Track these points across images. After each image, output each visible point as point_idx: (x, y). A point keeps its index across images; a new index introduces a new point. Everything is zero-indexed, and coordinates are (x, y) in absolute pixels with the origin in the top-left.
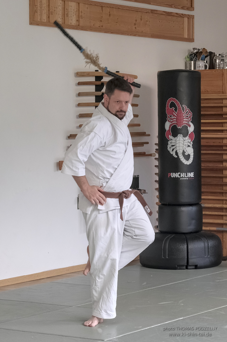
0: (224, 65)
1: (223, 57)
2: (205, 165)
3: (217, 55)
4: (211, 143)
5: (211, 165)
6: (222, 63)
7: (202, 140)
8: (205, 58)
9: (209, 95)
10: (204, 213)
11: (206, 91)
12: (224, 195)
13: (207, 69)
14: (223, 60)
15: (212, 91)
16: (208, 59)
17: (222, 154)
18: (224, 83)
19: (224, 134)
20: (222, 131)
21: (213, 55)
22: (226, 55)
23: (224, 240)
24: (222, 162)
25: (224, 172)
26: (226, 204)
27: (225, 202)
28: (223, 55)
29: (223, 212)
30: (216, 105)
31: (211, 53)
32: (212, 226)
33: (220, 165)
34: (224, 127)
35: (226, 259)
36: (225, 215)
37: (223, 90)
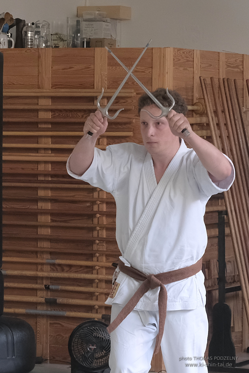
0: (40, 41)
1: (39, 27)
2: (8, 207)
3: (28, 24)
4: (19, 169)
5: (18, 206)
6: (36, 37)
7: (4, 165)
8: (9, 29)
9: (16, 90)
10: (5, 284)
11: (10, 83)
12: (38, 256)
14: (37, 33)
15: (21, 84)
16: (14, 30)
17: (36, 189)
18: (40, 71)
19: (39, 155)
20: (36, 150)
21: (22, 24)
22: (44, 25)
23: (38, 329)
24: (36, 200)
25: (39, 217)
26: (42, 270)
27: (39, 267)
28: (38, 25)
29: (37, 283)
30: (26, 107)
31: (18, 21)
32: (19, 308)
33: (32, 207)
34: (41, 144)
35: (40, 361)
36: (41, 290)
37: (38, 82)
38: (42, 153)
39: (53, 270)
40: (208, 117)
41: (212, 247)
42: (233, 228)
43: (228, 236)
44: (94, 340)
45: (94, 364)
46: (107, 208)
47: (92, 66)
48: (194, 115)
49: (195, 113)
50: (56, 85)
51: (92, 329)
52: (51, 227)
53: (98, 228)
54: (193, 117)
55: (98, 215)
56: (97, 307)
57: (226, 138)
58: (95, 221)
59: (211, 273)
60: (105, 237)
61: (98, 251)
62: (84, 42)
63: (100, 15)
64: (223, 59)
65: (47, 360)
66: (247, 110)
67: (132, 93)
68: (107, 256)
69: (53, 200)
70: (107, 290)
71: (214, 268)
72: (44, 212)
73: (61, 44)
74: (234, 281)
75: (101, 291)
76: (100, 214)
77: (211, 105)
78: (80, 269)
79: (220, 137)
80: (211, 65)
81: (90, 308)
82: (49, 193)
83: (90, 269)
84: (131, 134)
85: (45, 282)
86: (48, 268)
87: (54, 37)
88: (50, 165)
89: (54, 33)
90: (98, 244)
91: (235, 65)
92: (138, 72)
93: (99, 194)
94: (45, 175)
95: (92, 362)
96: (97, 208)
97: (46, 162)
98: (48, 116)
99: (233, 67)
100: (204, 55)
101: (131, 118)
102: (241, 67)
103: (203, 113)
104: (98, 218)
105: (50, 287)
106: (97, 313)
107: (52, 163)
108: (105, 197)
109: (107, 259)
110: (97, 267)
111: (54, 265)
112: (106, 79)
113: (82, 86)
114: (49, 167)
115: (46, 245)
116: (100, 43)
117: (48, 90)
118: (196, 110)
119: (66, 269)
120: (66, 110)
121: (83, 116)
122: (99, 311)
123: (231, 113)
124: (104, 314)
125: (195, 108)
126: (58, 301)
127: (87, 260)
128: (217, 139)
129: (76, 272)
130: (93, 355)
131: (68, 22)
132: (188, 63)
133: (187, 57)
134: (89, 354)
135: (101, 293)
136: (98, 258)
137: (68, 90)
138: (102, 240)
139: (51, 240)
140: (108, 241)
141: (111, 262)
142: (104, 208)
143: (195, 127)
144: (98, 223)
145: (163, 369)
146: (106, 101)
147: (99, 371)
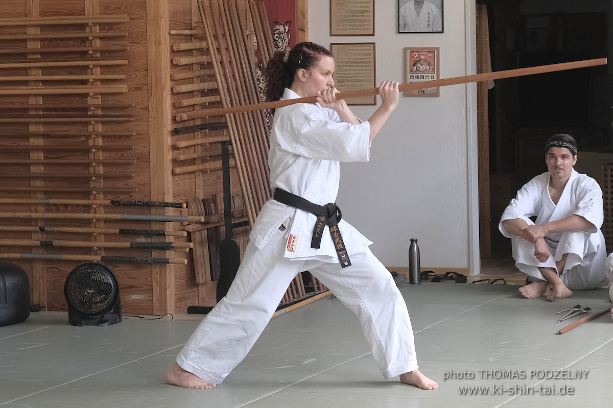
5: (8, 143)
9: (2, 19)
12: (32, 196)
15: (7, 13)
17: (27, 124)
19: (29, 88)
20: (26, 83)
23: (34, 274)
24: (27, 137)
25: (31, 154)
26: (36, 211)
27: (33, 208)
29: (31, 225)
30: (14, 37)
32: (12, 252)
33: (24, 144)
34: (30, 76)
35: (37, 308)
36: (35, 232)
37: (25, 10)
38: (30, 86)
39: (47, 211)
40: (207, 42)
41: (218, 180)
42: (238, 159)
43: (233, 168)
44: (92, 284)
45: (93, 309)
46: (103, 142)
48: (193, 39)
49: (194, 37)
50: (45, 12)
51: (89, 271)
52: (44, 164)
53: (94, 164)
54: (192, 41)
55: (94, 150)
56: (96, 248)
57: (228, 63)
58: (91, 156)
59: (218, 209)
60: (102, 173)
61: (95, 188)
65: (45, 307)
66: (251, 33)
67: (124, 18)
68: (105, 193)
69: (46, 136)
70: (106, 229)
71: (221, 203)
72: (37, 149)
74: (243, 216)
75: (100, 231)
77: (210, 28)
78: (75, 209)
79: (221, 62)
81: (88, 250)
82: (41, 129)
83: (87, 208)
84: (125, 62)
85: (40, 224)
86: (42, 208)
88: (41, 98)
90: (94, 181)
93: (94, 128)
94: (36, 109)
95: (90, 308)
96: (93, 143)
97: (36, 95)
98: (37, 45)
101: (125, 45)
103: (203, 38)
104: (94, 153)
105: (45, 229)
106: (96, 255)
107: (43, 95)
108: (100, 131)
109: (105, 197)
110: (95, 206)
111: (48, 205)
112: (97, 4)
113: (72, 13)
114: (40, 100)
115: (38, 184)
117: (35, 17)
118: (196, 35)
119: (61, 208)
120: (56, 39)
121: (74, 45)
122: (98, 252)
123: (233, 37)
124: (104, 255)
125: (193, 32)
126: (53, 243)
127: (84, 198)
128: (217, 65)
129: (72, 212)
130: (91, 299)
134: (87, 299)
135: (100, 234)
136: (95, 195)
137: (57, 17)
138: (99, 176)
139: (44, 178)
140: (105, 178)
141: (109, 200)
142: (100, 142)
143: (194, 52)
144: (94, 159)
145: (168, 312)
146: (98, 27)
147: (99, 317)
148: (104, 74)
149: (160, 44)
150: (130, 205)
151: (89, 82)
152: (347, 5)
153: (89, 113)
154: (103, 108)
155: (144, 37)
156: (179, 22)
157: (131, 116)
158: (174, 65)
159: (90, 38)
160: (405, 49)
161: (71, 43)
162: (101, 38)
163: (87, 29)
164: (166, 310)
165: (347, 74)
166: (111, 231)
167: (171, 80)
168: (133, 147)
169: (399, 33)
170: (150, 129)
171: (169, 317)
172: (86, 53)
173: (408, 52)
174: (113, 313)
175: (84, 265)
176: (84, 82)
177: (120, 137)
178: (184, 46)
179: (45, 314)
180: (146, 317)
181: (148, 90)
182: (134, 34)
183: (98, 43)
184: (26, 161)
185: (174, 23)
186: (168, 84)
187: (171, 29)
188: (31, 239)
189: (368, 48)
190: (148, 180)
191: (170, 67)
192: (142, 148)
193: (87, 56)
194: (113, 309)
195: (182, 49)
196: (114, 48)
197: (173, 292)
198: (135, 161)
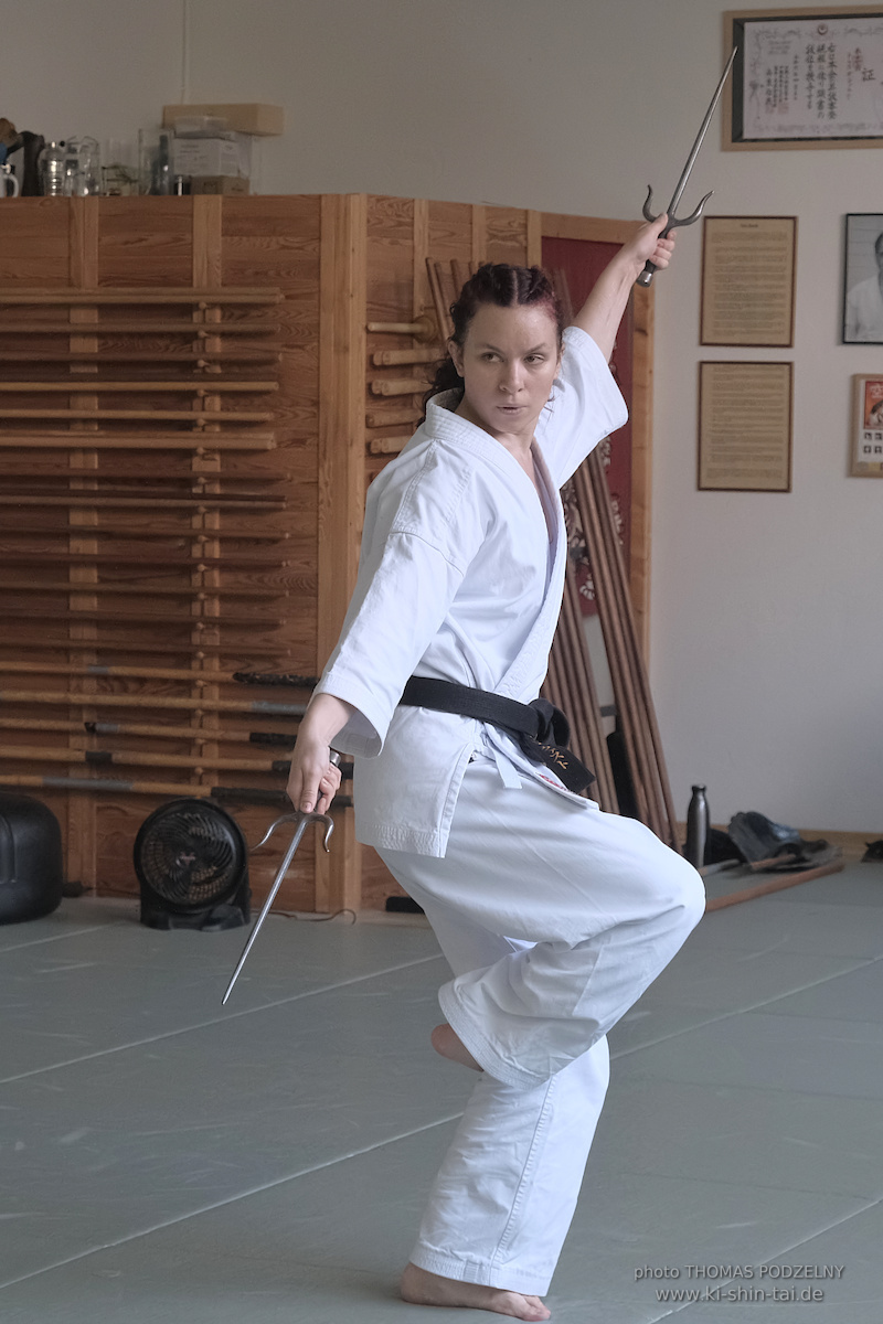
0: (77, 183)
1: (73, 151)
3: (50, 145)
4: (25, 465)
5: (24, 547)
6: (69, 173)
8: (8, 155)
9: (18, 291)
12: (72, 657)
13: (16, 194)
14: (72, 164)
15: (31, 277)
16: (18, 157)
17: (66, 509)
18: (74, 247)
19: (72, 434)
20: (66, 423)
21: (37, 144)
22: (85, 146)
23: (71, 820)
24: (66, 535)
25: (73, 573)
26: (79, 690)
27: (74, 683)
28: (73, 146)
29: (68, 719)
30: (44, 328)
31: (29, 138)
32: (28, 773)
33: (57, 549)
34: (75, 409)
35: (77, 891)
36: (76, 733)
37: (69, 273)
38: (79, 431)
39: (103, 690)
44: (191, 843)
45: (191, 896)
46: (221, 551)
47: (188, 236)
48: (415, 342)
49: (417, 339)
50: (110, 279)
51: (186, 817)
52: (99, 594)
53: (202, 596)
54: (412, 347)
55: (202, 567)
56: (200, 771)
58: (197, 579)
60: (217, 615)
61: (202, 646)
62: (176, 186)
63: (212, 123)
64: (480, 220)
65: (90, 889)
67: (275, 295)
68: (223, 657)
69: (102, 535)
70: (222, 733)
72: (84, 562)
73: (126, 190)
75: (209, 734)
76: (205, 565)
78: (163, 687)
80: (453, 234)
81: (185, 774)
82: (95, 520)
83: (185, 686)
84: (273, 386)
85: (86, 717)
86: (92, 684)
87: (112, 174)
88: (96, 457)
89: (111, 163)
90: (202, 630)
91: (508, 234)
92: (292, 248)
93: (204, 521)
94: (86, 479)
95: (185, 892)
96: (201, 551)
97: (86, 450)
98: (91, 347)
99: (504, 239)
100: (437, 211)
101: (273, 352)
102: (522, 238)
103: (435, 340)
104: (203, 573)
105: (98, 727)
106: (200, 783)
107: (102, 451)
108: (217, 527)
109: (223, 664)
110: (201, 683)
111: (104, 678)
112: (219, 264)
113: (166, 281)
114: (94, 461)
115: (88, 634)
116: (212, 185)
117: (91, 289)
118: (421, 333)
119: (132, 686)
120: (131, 335)
121: (167, 348)
122: (205, 779)
124: (216, 784)
125: (417, 328)
126: (114, 758)
127: (178, 666)
129: (154, 694)
130: (187, 874)
131: (141, 141)
132: (401, 228)
133: (400, 216)
134: (181, 873)
135: (210, 741)
136: (202, 661)
137: (131, 290)
138: (211, 623)
139: (98, 622)
140: (224, 625)
141: (231, 671)
142: (216, 551)
143: (416, 370)
144: (203, 585)
145: (346, 906)
146: (218, 314)
147: (203, 911)
148: (228, 410)
149: (346, 349)
150: (273, 683)
151: (196, 426)
152: (738, 283)
153: (195, 490)
154: (224, 481)
155: (314, 335)
156: (386, 306)
157: (280, 499)
158: (373, 396)
159: (202, 334)
160: (855, 379)
161: (162, 343)
162: (224, 335)
163: (196, 316)
164: (341, 903)
165: (731, 426)
166: (234, 736)
167: (368, 426)
168: (284, 564)
169: (845, 343)
170: (321, 526)
171: (347, 917)
172: (193, 364)
173: (862, 384)
174: (233, 905)
175: (177, 803)
176: (187, 425)
177: (258, 541)
178: (396, 357)
179: (92, 900)
180: (299, 915)
181: (318, 445)
182: (293, 329)
183: (217, 346)
184: (63, 586)
185: (376, 308)
186: (361, 435)
187: (369, 320)
188: (68, 746)
189: (779, 373)
190: (314, 632)
191: (367, 399)
192: (305, 566)
193: (195, 371)
194: (233, 897)
195: (391, 363)
196: (249, 357)
197: (358, 866)
198: (287, 593)
